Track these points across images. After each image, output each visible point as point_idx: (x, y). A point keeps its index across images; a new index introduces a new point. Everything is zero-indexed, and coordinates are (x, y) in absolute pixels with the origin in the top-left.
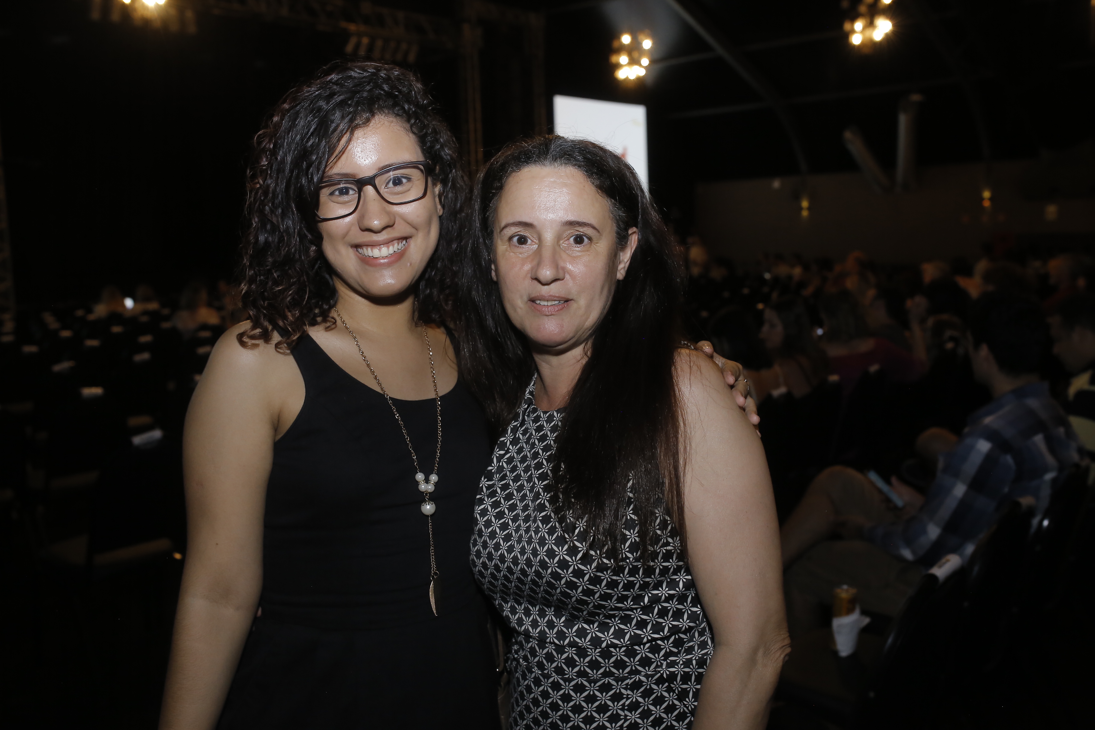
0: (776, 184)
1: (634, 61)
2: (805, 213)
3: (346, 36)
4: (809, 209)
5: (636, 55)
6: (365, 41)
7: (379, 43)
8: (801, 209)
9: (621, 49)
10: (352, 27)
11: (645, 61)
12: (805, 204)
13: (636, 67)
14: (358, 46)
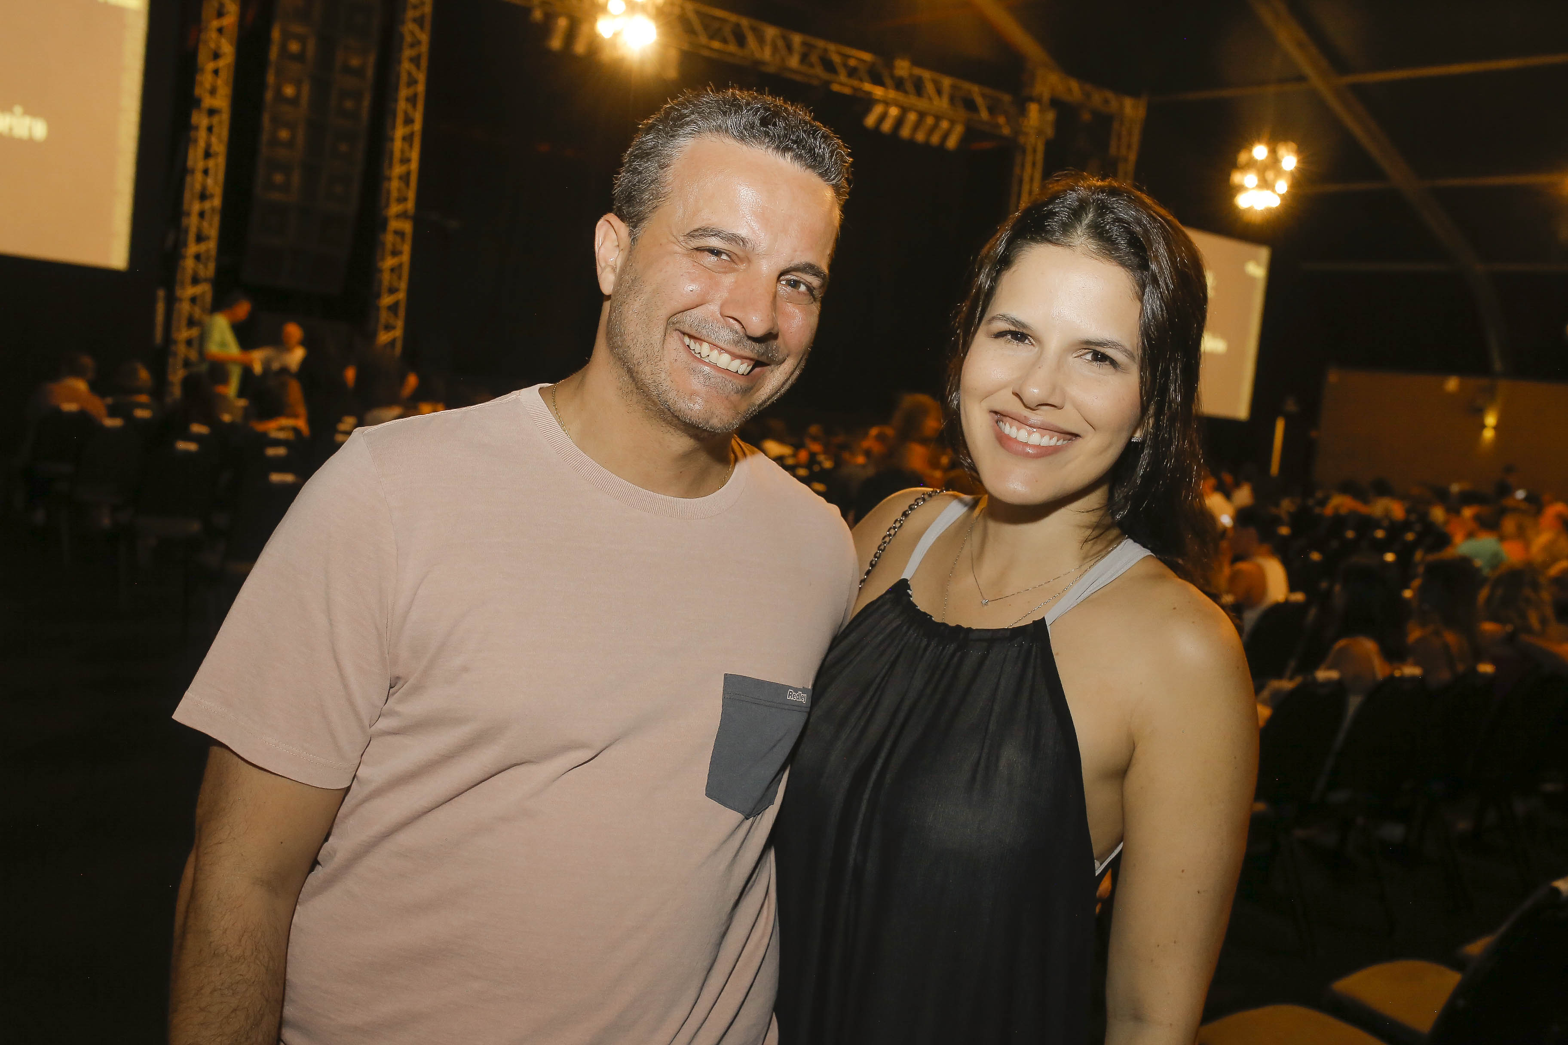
0: (1452, 384)
1: (1265, 184)
2: (1488, 434)
3: (868, 102)
4: (1496, 428)
5: (1270, 175)
6: (894, 111)
7: (912, 117)
8: (1483, 426)
9: (1251, 164)
10: (878, 92)
11: (1283, 186)
12: (1491, 420)
13: (1267, 193)
14: (883, 117)
